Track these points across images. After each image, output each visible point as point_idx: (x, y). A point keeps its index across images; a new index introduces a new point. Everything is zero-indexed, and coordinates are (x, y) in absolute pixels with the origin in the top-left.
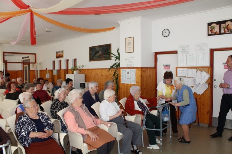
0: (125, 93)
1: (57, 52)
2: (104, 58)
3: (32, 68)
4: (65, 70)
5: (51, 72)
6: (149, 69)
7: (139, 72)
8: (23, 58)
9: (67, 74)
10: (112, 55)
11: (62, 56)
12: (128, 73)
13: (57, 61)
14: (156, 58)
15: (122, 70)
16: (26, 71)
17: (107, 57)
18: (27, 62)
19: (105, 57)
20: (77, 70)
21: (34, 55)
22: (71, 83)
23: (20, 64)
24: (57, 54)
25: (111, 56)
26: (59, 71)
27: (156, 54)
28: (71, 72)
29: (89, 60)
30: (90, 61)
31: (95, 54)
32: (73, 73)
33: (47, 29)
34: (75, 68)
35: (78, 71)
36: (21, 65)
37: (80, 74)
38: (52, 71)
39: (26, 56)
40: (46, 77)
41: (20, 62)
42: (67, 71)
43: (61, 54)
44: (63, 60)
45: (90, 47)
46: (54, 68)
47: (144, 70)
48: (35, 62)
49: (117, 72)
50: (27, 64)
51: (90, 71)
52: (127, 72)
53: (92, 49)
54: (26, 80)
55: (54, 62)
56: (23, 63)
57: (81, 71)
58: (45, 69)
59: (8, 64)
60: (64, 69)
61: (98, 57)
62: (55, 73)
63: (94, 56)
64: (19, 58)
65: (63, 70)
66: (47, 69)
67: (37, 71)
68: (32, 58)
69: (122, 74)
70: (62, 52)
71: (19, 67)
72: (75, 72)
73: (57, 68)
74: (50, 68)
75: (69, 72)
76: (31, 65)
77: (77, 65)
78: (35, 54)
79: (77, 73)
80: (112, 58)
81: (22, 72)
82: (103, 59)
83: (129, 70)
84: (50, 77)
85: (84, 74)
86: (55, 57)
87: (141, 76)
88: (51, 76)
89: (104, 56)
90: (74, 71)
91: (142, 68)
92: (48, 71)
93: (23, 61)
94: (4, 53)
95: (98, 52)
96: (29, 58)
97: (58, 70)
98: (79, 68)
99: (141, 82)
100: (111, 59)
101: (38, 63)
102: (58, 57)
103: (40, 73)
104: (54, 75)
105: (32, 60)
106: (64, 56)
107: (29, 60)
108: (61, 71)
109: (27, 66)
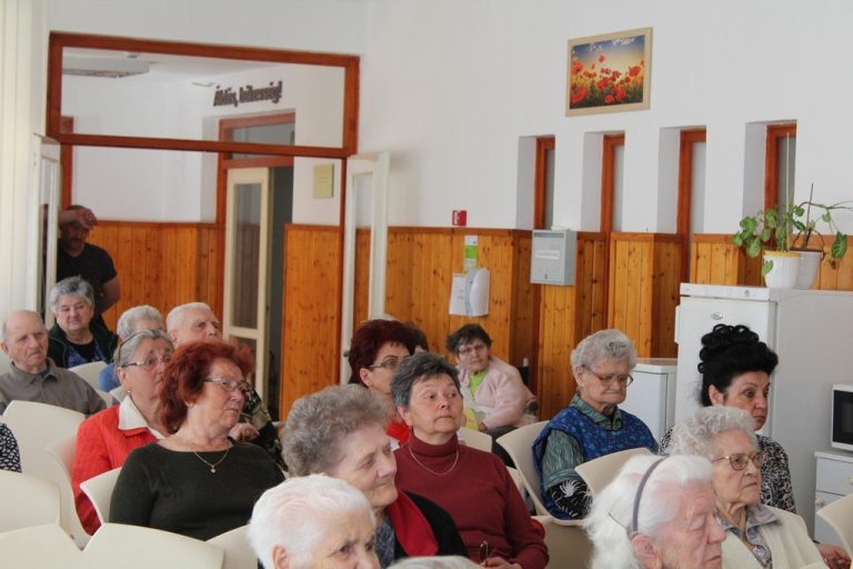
1: (579, 50)
3: (311, 204)
4: (659, 238)
5: (504, 253)
8: (223, 98)
9: (684, 288)
11: (630, 94)
13: (577, 135)
16: (248, 231)
18: (260, 136)
20: (806, 242)
21: (338, 74)
22: (750, 394)
23: (197, 156)
24: (576, 69)
26: (595, 247)
28: (728, 263)
32: (750, 274)
34: (779, 224)
35: (811, 258)
36: (199, 166)
37: (831, 295)
38: (519, 241)
39: (259, 75)
40: (456, 308)
41: (197, 136)
43: (619, 65)
44: (645, 131)
46: (543, 218)
48: (347, 151)
50: (257, 164)
54: (245, 318)
55: (545, 146)
56: (227, 149)
58: (447, 222)
59: (80, 152)
60: (653, 229)
62: (551, 263)
65: (633, 237)
66: (462, 216)
67: (362, 235)
68: (311, 104)
70: (639, 42)
72: (779, 268)
73: (573, 211)
74: (504, 209)
75: (699, 266)
76: (301, 166)
78: (351, 64)
79: (798, 285)
81: (210, 238)
84: (494, 301)
86: (562, 96)
88: (504, 291)
90: (769, 256)
92: (471, 240)
93: (227, 127)
94: (58, 41)
96: (284, 105)
97: (583, 238)
98: (822, 228)
101: (374, 157)
102: (584, 98)
103: (391, 262)
104: (538, 287)
105: (317, 124)
106: (658, 86)
107: (289, 118)
108: (620, 251)
109: (259, 176)
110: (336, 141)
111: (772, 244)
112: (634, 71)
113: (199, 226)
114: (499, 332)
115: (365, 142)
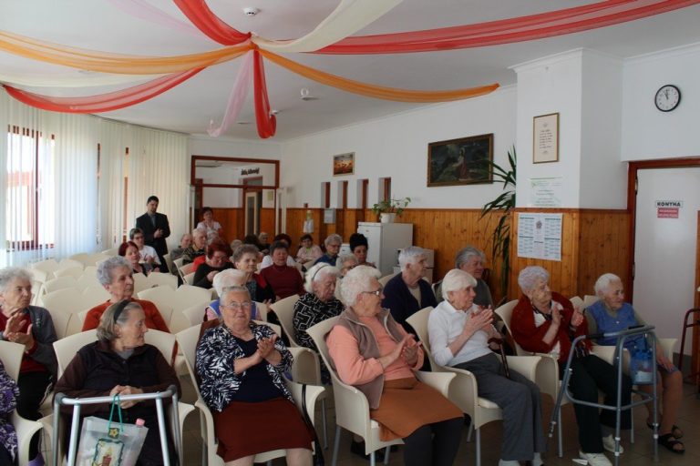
1: (336, 158)
2: (472, 177)
3: (267, 203)
4: (357, 210)
5: (318, 215)
6: (606, 216)
7: (573, 225)
8: (244, 173)
9: (360, 223)
10: (496, 170)
11: (349, 170)
12: (539, 225)
13: (336, 181)
14: (633, 179)
15: (521, 214)
16: (251, 210)
17: (481, 175)
18: (254, 184)
19: (473, 175)
20: (392, 210)
21: (274, 165)
23: (236, 189)
24: (335, 164)
25: (493, 173)
26: (340, 213)
27: (635, 167)
28: (374, 217)
29: (426, 184)
30: (429, 186)
31: (446, 165)
32: (378, 220)
33: (304, 92)
34: (386, 206)
35: (393, 215)
36: (237, 192)
37: (399, 225)
38: (321, 211)
39: (253, 166)
40: (305, 231)
41: (237, 183)
42: (361, 214)
43: (346, 162)
44: (353, 181)
45: (430, 144)
46: (328, 205)
47: (590, 217)
48: (277, 186)
49: (506, 222)
50: (253, 191)
51: (429, 216)
52: (535, 221)
53: (436, 149)
55: (328, 185)
56: (245, 187)
57: (402, 214)
58: (302, 207)
59: (205, 189)
60: (356, 208)
61: (453, 173)
62: (329, 217)
63: (441, 172)
64: (233, 174)
65: (351, 210)
66: (306, 205)
67: (280, 210)
68: (267, 174)
69: (519, 229)
70: (351, 156)
71: (232, 199)
72: (384, 217)
73: (335, 203)
74: (317, 203)
75: (367, 217)
76: (265, 192)
77: (392, 198)
78: (277, 163)
79: (390, 221)
80: (496, 178)
81: (241, 213)
82: (470, 179)
83: (541, 217)
85: (411, 225)
86: (332, 171)
87: (580, 237)
88: (318, 226)
89: (471, 171)
90: (382, 214)
91: (581, 211)
92: (309, 212)
93: (245, 181)
94: (194, 158)
95: (455, 160)
96: (260, 174)
97: (338, 210)
98: (397, 207)
99: (579, 254)
100: (492, 182)
101: (283, 188)
103: (288, 218)
104: (326, 224)
105: (268, 180)
106: (356, 169)
107: (261, 178)
108: (347, 214)
109: (254, 195)
110: (273, 184)
111: (383, 211)
112: (350, 164)
113: (238, 209)
114: (316, 238)
115: (281, 185)
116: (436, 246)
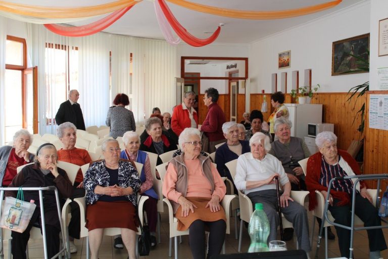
0: (375, 151)
2: (358, 67)
3: (241, 90)
4: (292, 94)
8: (228, 67)
11: (287, 64)
12: (381, 103)
13: (280, 73)
15: (371, 96)
16: (234, 95)
21: (244, 62)
23: (224, 80)
24: (280, 59)
29: (331, 73)
30: (332, 75)
31: (342, 59)
36: (225, 82)
39: (232, 63)
41: (224, 76)
43: (286, 58)
44: (290, 72)
45: (333, 43)
48: (246, 77)
50: (235, 82)
52: (379, 101)
53: (337, 46)
54: (234, 114)
55: (276, 76)
56: (230, 78)
58: (261, 93)
63: (340, 64)
65: (289, 94)
66: (263, 91)
68: (241, 68)
70: (289, 53)
76: (240, 82)
78: (246, 59)
81: (228, 97)
82: (357, 69)
83: (382, 97)
84: (268, 109)
85: (321, 106)
86: (278, 66)
88: (270, 107)
89: (357, 63)
92: (265, 96)
93: (230, 74)
95: (348, 55)
96: (237, 68)
105: (241, 73)
106: (292, 63)
107: (238, 71)
109: (235, 84)
110: (244, 76)
112: (288, 59)
113: (225, 95)
115: (250, 76)
116: (337, 121)
